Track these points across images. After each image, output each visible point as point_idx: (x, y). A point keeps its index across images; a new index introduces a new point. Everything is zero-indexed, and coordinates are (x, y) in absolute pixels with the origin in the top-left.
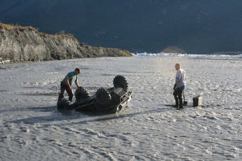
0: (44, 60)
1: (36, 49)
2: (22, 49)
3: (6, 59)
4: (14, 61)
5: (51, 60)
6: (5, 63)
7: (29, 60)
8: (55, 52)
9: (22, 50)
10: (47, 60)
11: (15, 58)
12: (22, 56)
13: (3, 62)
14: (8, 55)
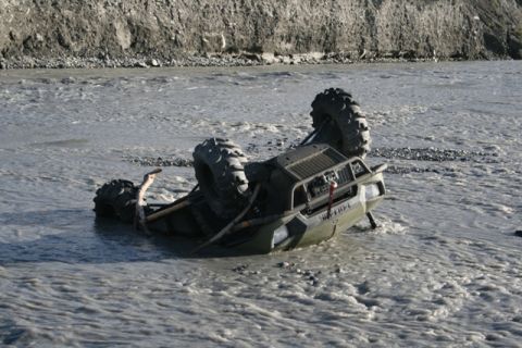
0: (456, 57)
1: (423, 18)
2: (368, 13)
3: (308, 50)
4: (335, 57)
5: (485, 58)
6: (303, 62)
7: (395, 55)
8: (505, 28)
9: (370, 18)
10: (466, 58)
11: (342, 48)
12: (368, 38)
13: (297, 59)
14: (316, 34)
